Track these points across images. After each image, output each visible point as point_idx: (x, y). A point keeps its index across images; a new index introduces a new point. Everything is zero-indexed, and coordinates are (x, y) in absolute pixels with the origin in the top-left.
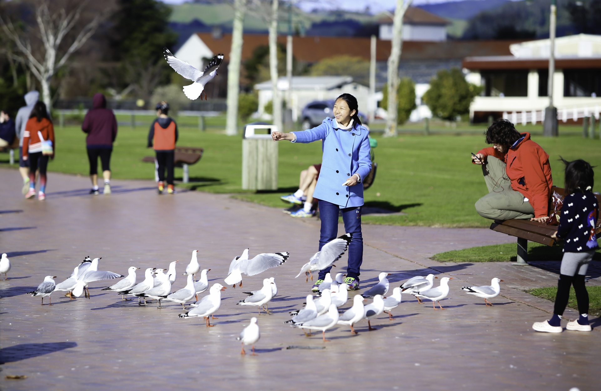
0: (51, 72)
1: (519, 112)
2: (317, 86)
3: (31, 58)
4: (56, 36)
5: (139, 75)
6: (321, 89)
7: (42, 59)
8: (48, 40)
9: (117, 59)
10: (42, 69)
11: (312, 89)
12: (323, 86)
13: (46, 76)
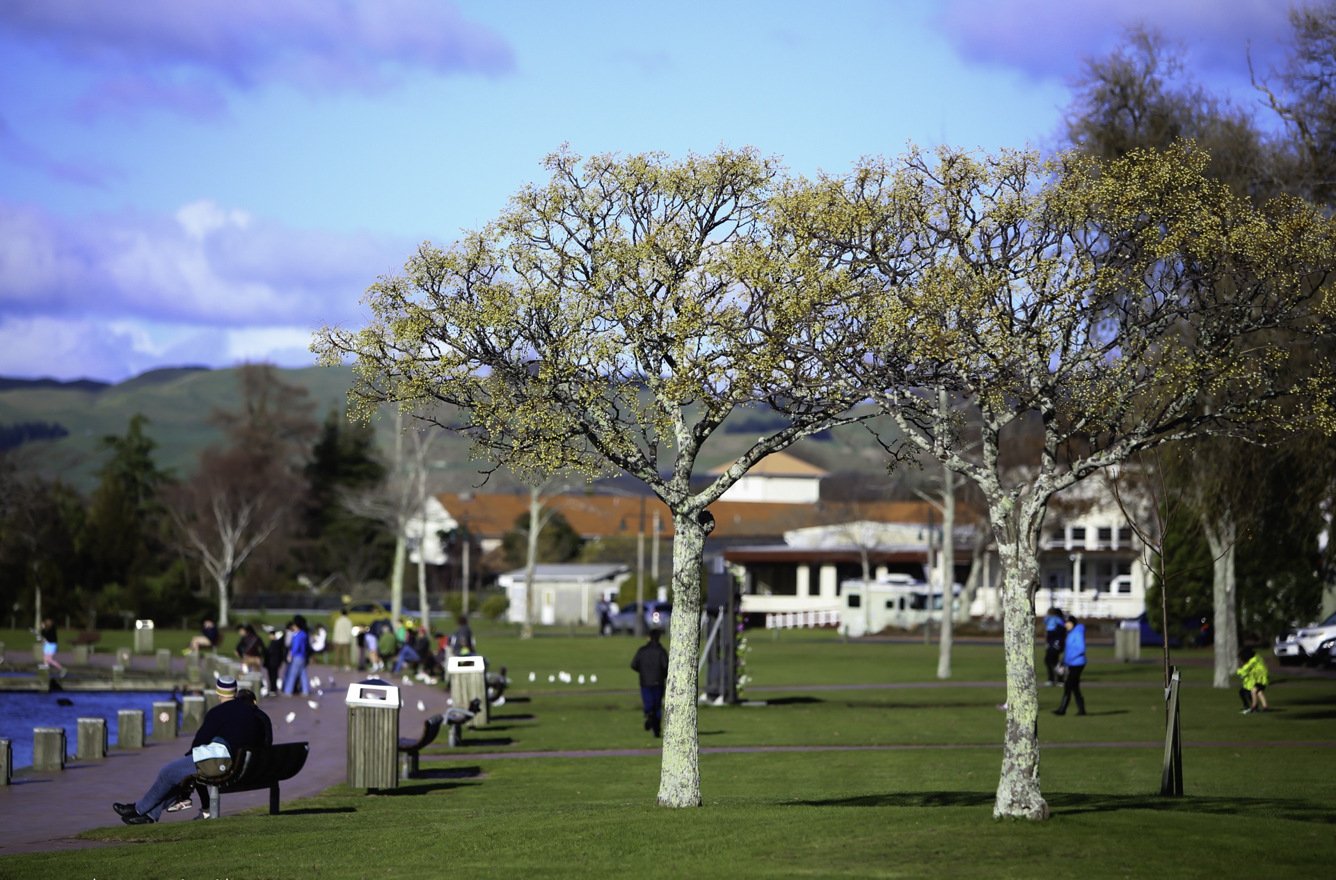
0: (229, 569)
1: (784, 614)
2: (581, 578)
3: (207, 554)
4: (235, 527)
5: (346, 559)
6: (586, 581)
7: (219, 555)
8: (226, 532)
9: (314, 534)
10: (218, 566)
11: (575, 581)
12: (588, 577)
13: (224, 573)
